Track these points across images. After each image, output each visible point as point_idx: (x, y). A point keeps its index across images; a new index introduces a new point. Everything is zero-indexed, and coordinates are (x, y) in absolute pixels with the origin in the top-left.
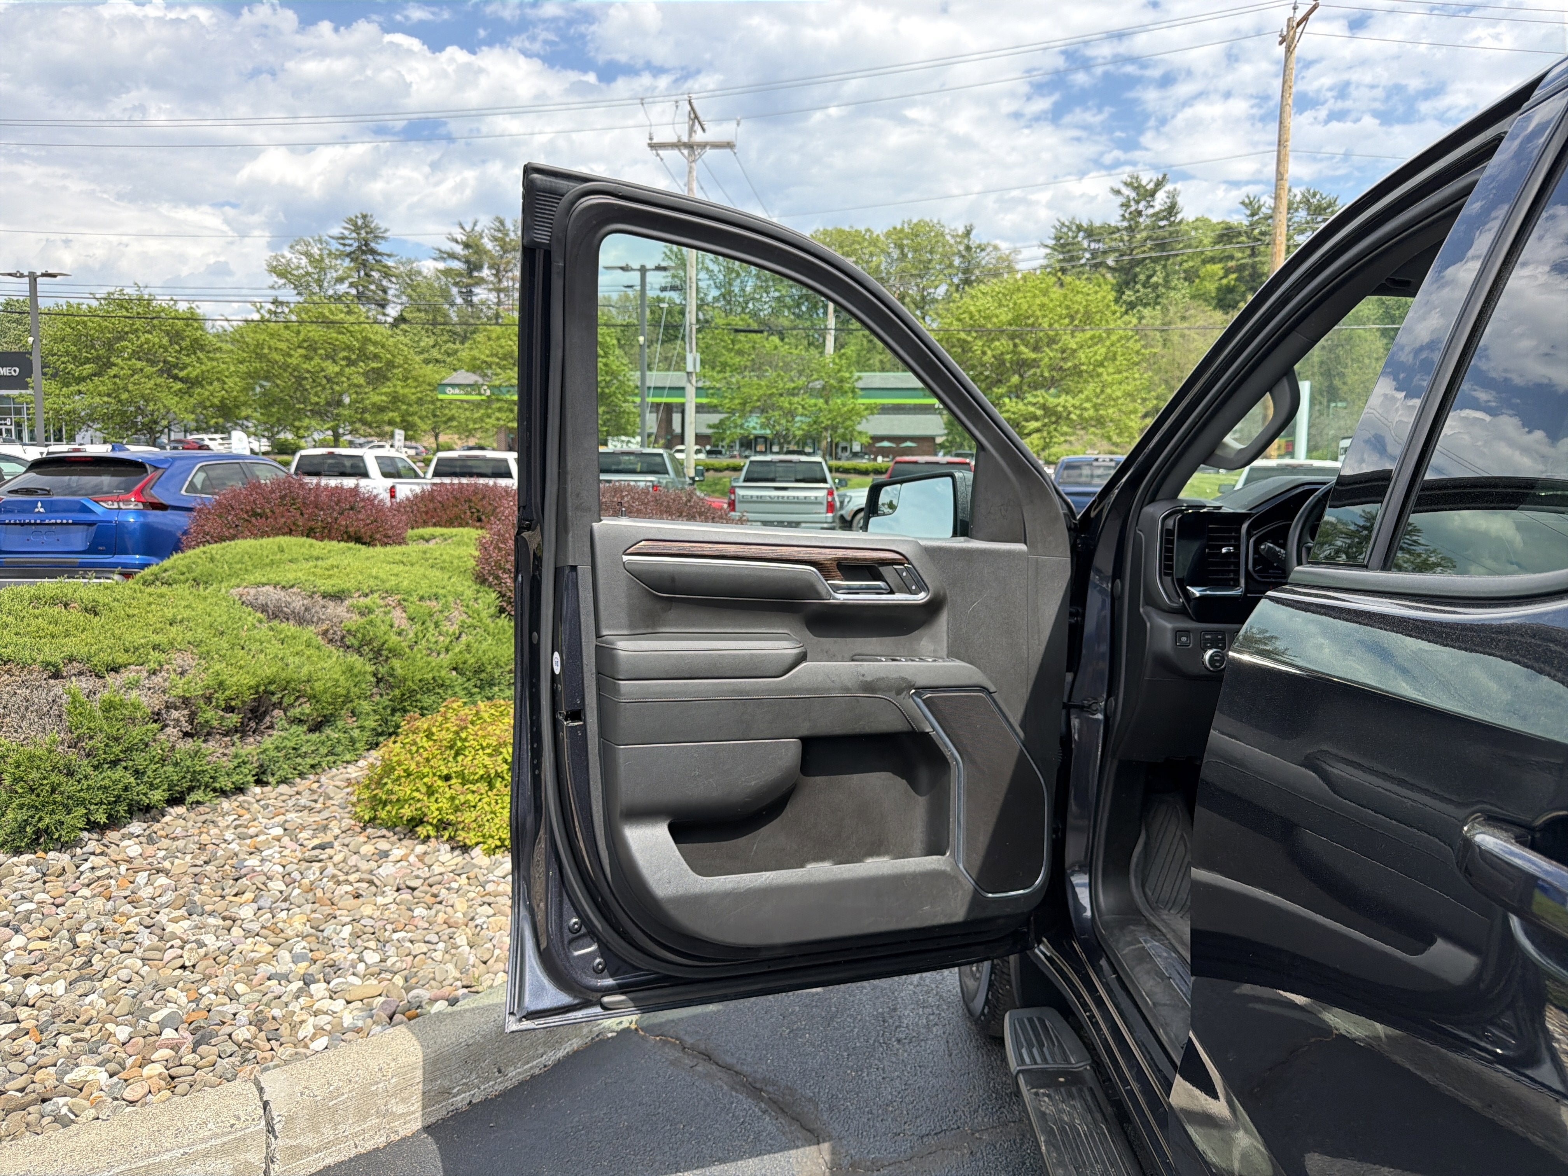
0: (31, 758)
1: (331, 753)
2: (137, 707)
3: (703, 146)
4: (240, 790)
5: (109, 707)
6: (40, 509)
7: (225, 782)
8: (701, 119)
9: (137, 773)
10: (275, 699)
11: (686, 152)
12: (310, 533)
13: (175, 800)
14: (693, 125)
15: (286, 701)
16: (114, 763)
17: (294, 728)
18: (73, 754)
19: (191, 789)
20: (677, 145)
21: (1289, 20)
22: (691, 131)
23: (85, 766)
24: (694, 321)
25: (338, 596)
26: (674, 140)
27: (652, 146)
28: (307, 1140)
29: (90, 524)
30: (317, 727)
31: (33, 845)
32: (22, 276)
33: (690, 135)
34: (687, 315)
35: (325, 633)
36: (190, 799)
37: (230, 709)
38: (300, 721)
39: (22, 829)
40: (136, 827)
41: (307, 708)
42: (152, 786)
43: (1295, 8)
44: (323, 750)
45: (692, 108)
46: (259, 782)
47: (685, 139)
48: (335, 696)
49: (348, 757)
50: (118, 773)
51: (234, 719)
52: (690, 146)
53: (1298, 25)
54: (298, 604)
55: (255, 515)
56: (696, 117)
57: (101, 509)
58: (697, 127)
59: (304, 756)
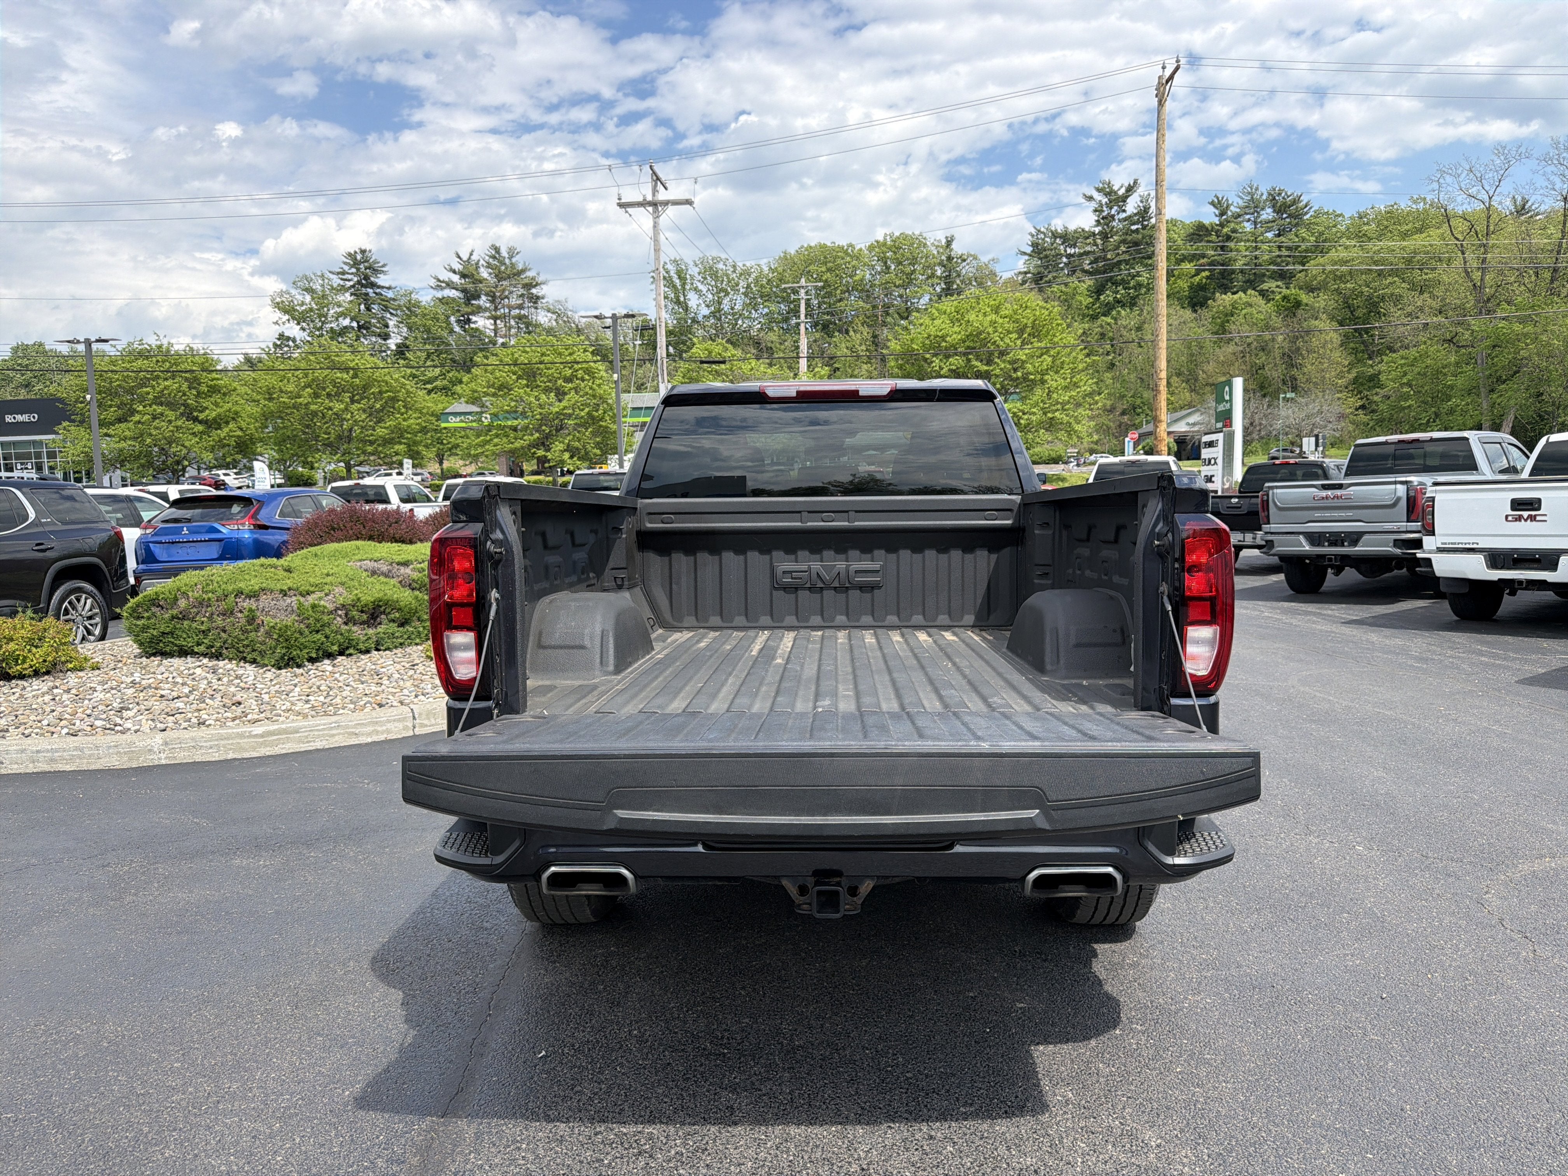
0: (286, 626)
1: (409, 638)
2: (325, 607)
3: (666, 203)
4: (367, 651)
5: (314, 606)
6: (185, 531)
7: (361, 646)
8: (663, 179)
9: (327, 637)
10: (382, 609)
11: (650, 209)
12: (371, 538)
13: (341, 653)
14: (656, 185)
15: (387, 611)
16: (317, 632)
17: (391, 624)
18: (302, 626)
19: (348, 648)
20: (643, 204)
21: (1160, 77)
22: (655, 191)
23: (307, 631)
24: (665, 355)
25: (406, 564)
26: (641, 199)
27: (621, 205)
28: (426, 722)
29: (220, 540)
30: (402, 625)
31: (287, 666)
32: (78, 342)
33: (654, 195)
34: (658, 350)
35: (400, 582)
36: (348, 652)
37: (362, 612)
38: (394, 621)
39: (282, 658)
40: (327, 662)
41: (397, 615)
42: (333, 644)
43: (1164, 68)
44: (406, 637)
45: (654, 173)
46: (377, 650)
47: (649, 198)
48: (411, 609)
49: (418, 641)
50: (319, 636)
51: (365, 617)
52: (654, 204)
53: (1167, 82)
54: (385, 568)
55: (334, 529)
56: (658, 179)
57: (226, 531)
58: (660, 187)
59: (397, 638)
